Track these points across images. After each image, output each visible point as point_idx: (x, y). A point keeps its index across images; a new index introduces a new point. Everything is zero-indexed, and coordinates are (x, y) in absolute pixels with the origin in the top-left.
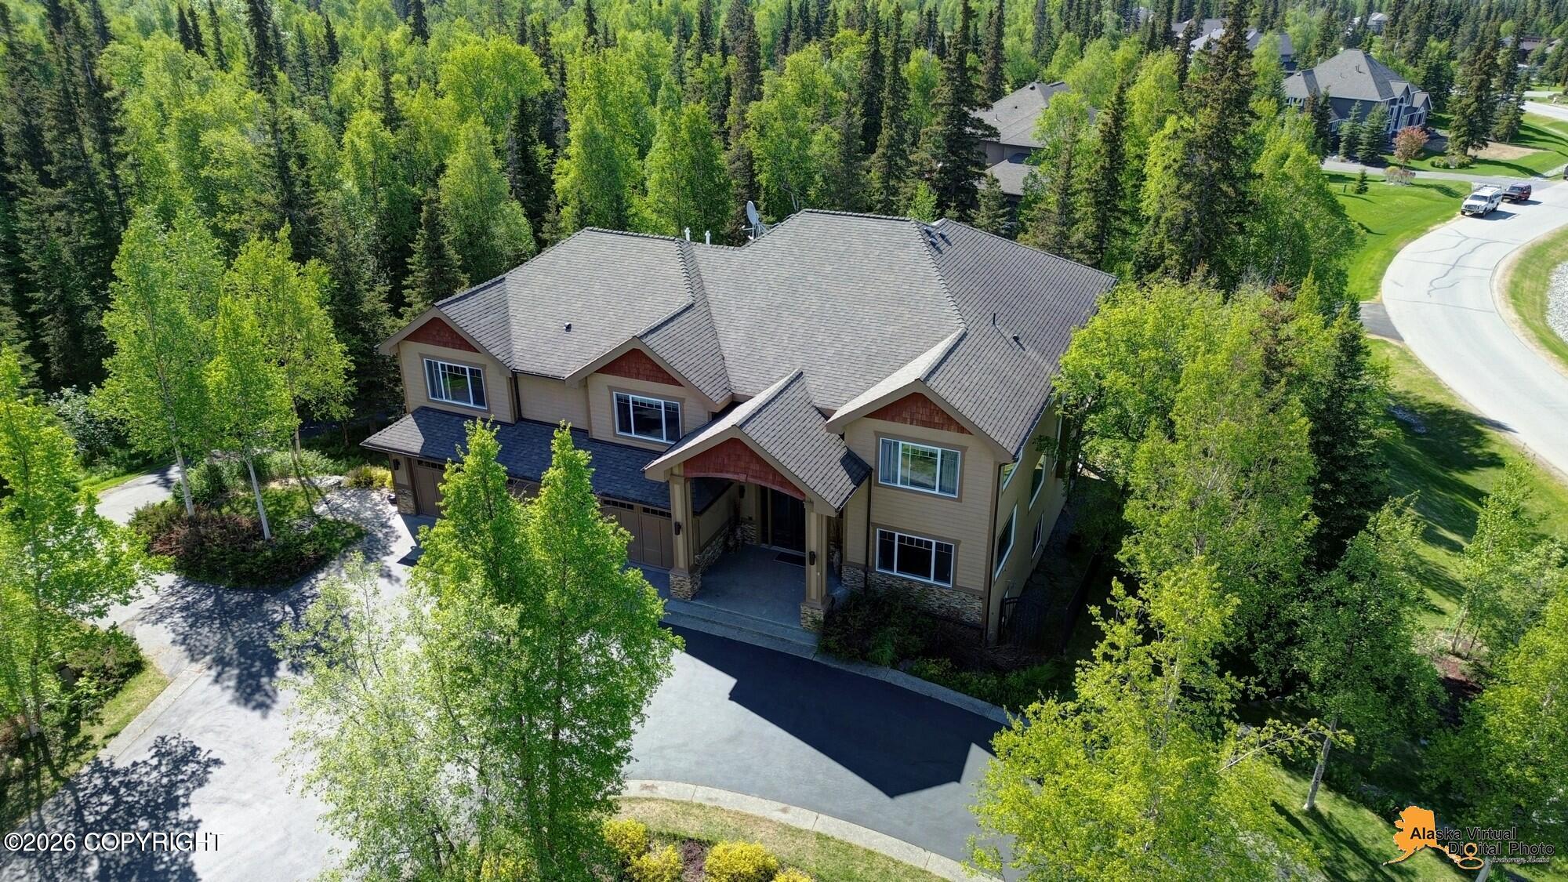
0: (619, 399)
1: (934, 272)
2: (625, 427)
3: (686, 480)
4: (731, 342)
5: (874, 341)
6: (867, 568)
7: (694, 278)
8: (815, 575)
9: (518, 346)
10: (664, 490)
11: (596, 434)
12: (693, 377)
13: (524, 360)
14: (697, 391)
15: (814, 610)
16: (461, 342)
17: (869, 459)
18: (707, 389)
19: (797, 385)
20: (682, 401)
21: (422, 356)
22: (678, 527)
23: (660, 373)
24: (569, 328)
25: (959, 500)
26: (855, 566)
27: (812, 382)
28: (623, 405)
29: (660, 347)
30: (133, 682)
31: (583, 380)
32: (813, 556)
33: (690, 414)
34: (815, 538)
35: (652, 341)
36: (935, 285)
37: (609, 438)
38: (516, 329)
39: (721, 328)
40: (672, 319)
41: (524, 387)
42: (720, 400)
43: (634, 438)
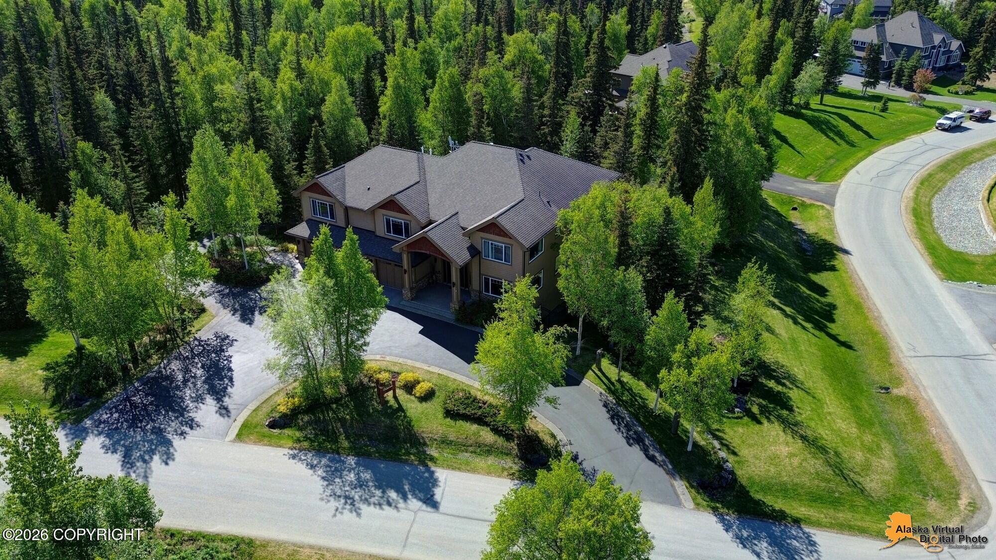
0: (387, 219)
1: (518, 173)
2: (389, 231)
3: (408, 253)
4: (433, 198)
5: (488, 201)
6: (480, 292)
7: (422, 169)
8: (455, 291)
9: (348, 196)
10: (400, 256)
11: (378, 234)
12: (414, 212)
13: (350, 203)
14: (415, 218)
15: (455, 305)
16: (325, 192)
17: (479, 248)
18: (419, 217)
19: (454, 217)
20: (410, 221)
21: (310, 198)
22: (405, 271)
23: (401, 210)
24: (369, 189)
25: (511, 265)
26: (476, 291)
27: (461, 216)
28: (388, 222)
29: (402, 199)
30: (202, 315)
31: (373, 211)
32: (454, 284)
33: (413, 226)
34: (455, 277)
35: (398, 197)
36: (518, 178)
37: (383, 235)
38: (347, 188)
39: (429, 192)
40: (409, 188)
41: (350, 213)
42: (424, 221)
43: (392, 235)
